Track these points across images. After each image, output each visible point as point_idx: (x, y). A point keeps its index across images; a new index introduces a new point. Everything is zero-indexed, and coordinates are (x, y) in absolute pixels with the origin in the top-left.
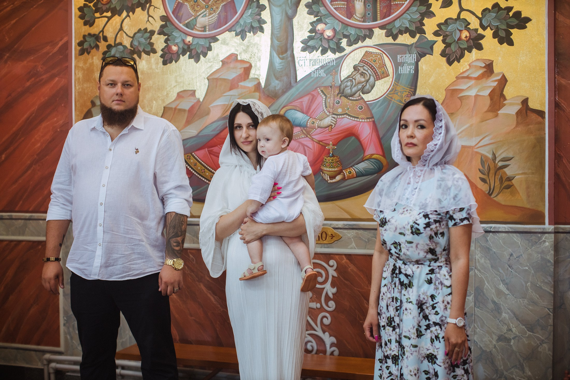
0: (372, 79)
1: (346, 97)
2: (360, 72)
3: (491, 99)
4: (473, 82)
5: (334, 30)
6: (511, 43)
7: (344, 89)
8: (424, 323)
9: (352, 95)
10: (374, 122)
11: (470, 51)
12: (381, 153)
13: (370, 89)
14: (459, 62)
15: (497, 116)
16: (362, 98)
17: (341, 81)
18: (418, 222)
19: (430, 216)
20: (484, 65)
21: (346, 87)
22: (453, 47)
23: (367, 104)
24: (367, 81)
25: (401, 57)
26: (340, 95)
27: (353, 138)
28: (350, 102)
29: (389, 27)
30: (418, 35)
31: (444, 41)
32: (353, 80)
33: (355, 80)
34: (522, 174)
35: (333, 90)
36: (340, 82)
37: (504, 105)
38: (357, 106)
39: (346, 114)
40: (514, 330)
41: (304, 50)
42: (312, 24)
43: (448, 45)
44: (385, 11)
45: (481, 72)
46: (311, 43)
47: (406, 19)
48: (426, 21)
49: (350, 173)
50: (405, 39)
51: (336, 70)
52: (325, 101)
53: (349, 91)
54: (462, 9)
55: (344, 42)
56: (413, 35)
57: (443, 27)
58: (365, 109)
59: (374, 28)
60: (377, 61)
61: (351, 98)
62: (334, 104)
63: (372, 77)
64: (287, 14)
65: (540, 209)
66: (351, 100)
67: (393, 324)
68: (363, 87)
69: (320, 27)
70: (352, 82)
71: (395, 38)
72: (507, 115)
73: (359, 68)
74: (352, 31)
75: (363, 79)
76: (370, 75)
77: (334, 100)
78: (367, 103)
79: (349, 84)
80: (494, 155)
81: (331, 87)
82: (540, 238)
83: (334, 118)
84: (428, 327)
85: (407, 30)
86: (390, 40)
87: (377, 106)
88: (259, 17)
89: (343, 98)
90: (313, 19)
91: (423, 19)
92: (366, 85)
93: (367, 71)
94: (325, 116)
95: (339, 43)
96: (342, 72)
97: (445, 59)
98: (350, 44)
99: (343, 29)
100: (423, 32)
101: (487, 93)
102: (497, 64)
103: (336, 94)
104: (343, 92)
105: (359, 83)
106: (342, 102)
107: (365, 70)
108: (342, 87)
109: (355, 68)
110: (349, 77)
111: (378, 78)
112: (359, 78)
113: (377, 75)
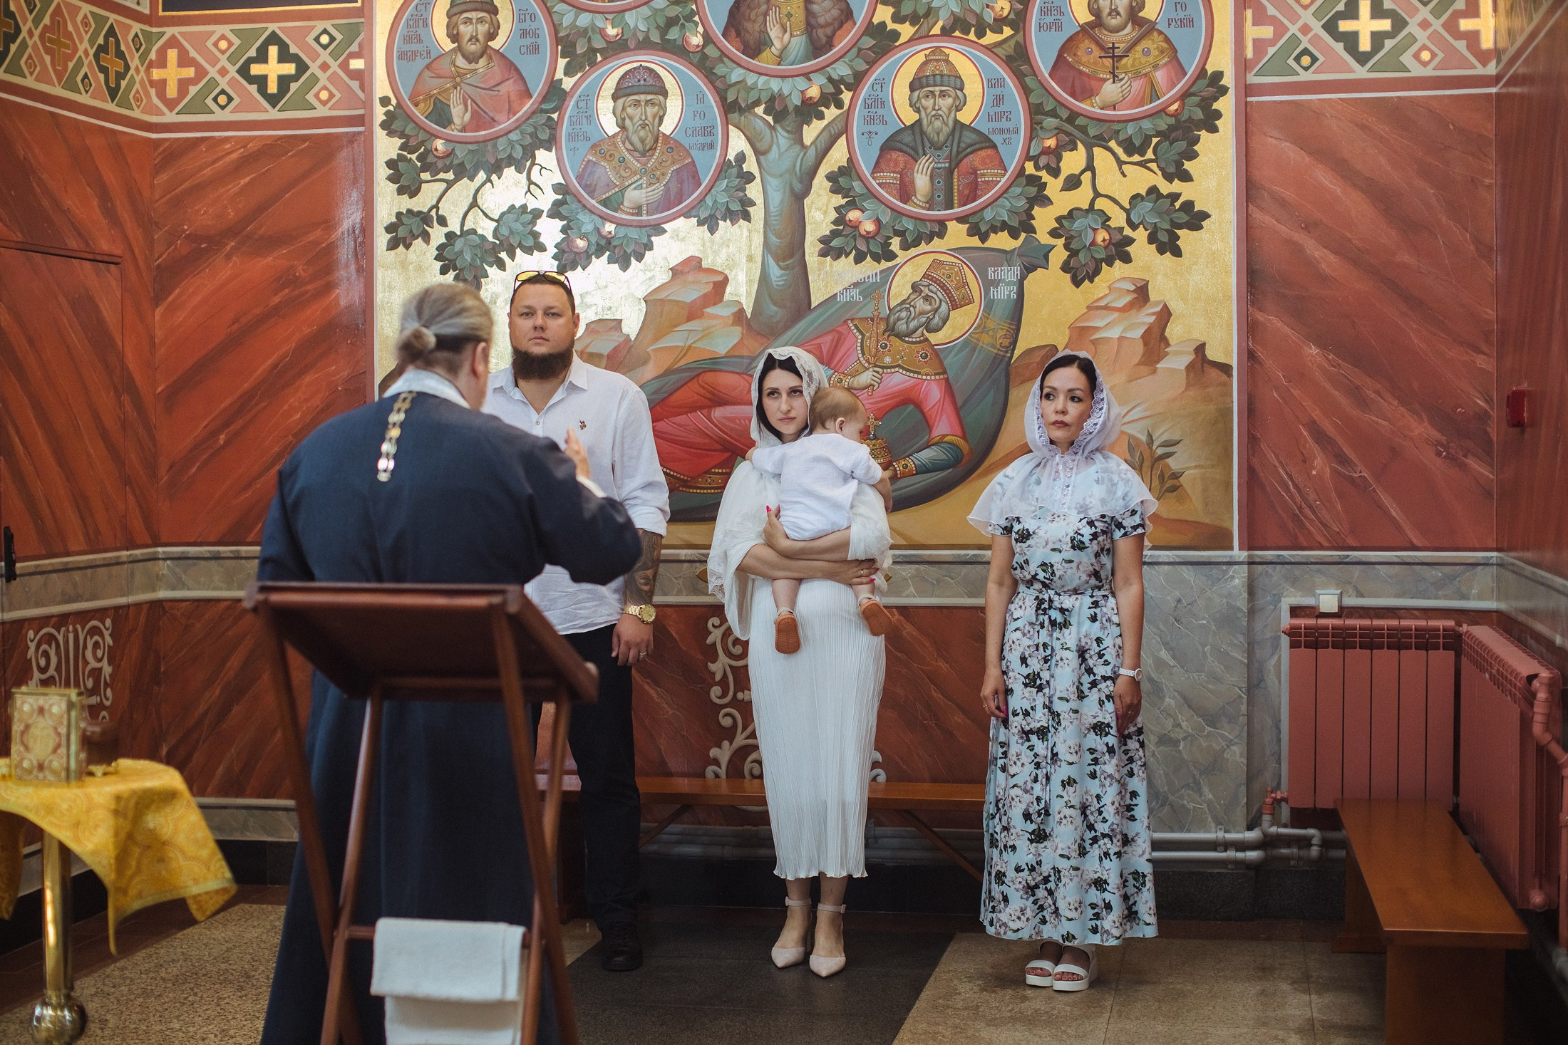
0: (944, 308)
1: (899, 336)
2: (923, 295)
3: (1146, 344)
4: (1116, 315)
5: (878, 222)
6: (1177, 253)
7: (895, 323)
8: (1087, 679)
9: (909, 334)
10: (947, 380)
11: (1110, 264)
12: (959, 432)
13: (940, 324)
14: (1092, 281)
15: (1154, 371)
16: (927, 340)
17: (890, 310)
18: (1081, 532)
19: (1096, 523)
20: (1133, 288)
21: (899, 319)
22: (1082, 257)
23: (935, 350)
24: (936, 310)
25: (994, 272)
26: (887, 334)
27: (911, 407)
28: (906, 345)
29: (973, 220)
30: (1023, 235)
31: (1066, 246)
32: (911, 309)
33: (914, 308)
34: (1196, 467)
35: (875, 324)
36: (888, 312)
37: (1167, 354)
38: (918, 352)
39: (899, 366)
40: (1184, 724)
41: (823, 254)
42: (837, 209)
43: (1074, 253)
44: (967, 192)
45: (1128, 299)
46: (835, 243)
47: (1003, 207)
48: (1037, 211)
49: (906, 466)
50: (1001, 241)
51: (882, 290)
52: (862, 343)
53: (905, 326)
54: (1097, 195)
55: (895, 243)
56: (1014, 235)
57: (1065, 223)
58: (931, 359)
59: (948, 220)
60: (953, 277)
61: (907, 339)
62: (877, 349)
63: (943, 303)
64: (792, 190)
65: (1225, 525)
66: (908, 342)
67: (1038, 683)
68: (929, 320)
69: (853, 215)
70: (910, 311)
71: (984, 238)
72: (1172, 371)
73: (922, 288)
74: (909, 224)
75: (928, 308)
76: (941, 301)
77: (878, 342)
78: (936, 347)
79: (904, 314)
80: (1150, 436)
81: (872, 319)
82: (1225, 572)
83: (877, 372)
84: (1094, 684)
85: (1004, 226)
86: (975, 242)
87: (953, 354)
88: (742, 194)
89: (892, 338)
90: (839, 200)
91: (1031, 208)
92: (934, 317)
93: (936, 294)
94: (861, 369)
95: (886, 245)
96: (892, 293)
97: (1068, 276)
98: (905, 246)
99: (894, 221)
100: (1032, 230)
101: (1138, 333)
102: (1154, 287)
103: (880, 331)
104: (893, 329)
105: (922, 313)
106: (891, 345)
107: (931, 291)
108: (892, 319)
109: (915, 288)
110: (903, 302)
111: (955, 306)
112: (921, 305)
113: (953, 301)
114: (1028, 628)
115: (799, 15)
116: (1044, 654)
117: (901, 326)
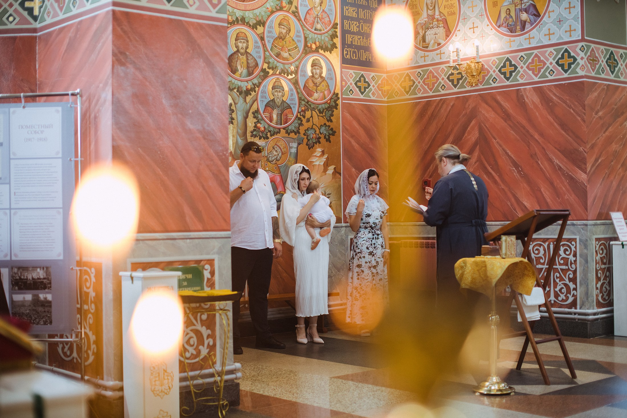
0: (280, 154)
1: (270, 162)
2: (275, 150)
3: (324, 167)
4: (317, 158)
5: (264, 127)
6: (330, 142)
9: (272, 161)
10: (281, 175)
11: (316, 144)
12: (284, 191)
13: (279, 159)
14: (312, 149)
15: (326, 174)
16: (276, 163)
20: (321, 151)
21: (270, 157)
22: (310, 142)
23: (278, 166)
24: (278, 155)
25: (291, 144)
27: (273, 182)
28: (271, 165)
29: (287, 129)
30: (298, 134)
31: (307, 138)
33: (273, 154)
34: (335, 201)
35: (264, 158)
36: (267, 154)
37: (328, 169)
38: (274, 167)
39: (270, 171)
40: (333, 272)
41: (252, 136)
42: (255, 123)
43: (309, 140)
44: (285, 121)
45: (320, 154)
46: (254, 133)
47: (293, 126)
50: (292, 135)
54: (313, 124)
55: (269, 135)
56: (296, 134)
57: (307, 131)
58: (277, 169)
60: (282, 145)
64: (244, 116)
65: (340, 216)
66: (272, 164)
67: (373, 254)
68: (277, 157)
69: (259, 125)
71: (289, 135)
72: (329, 174)
73: (275, 148)
74: (272, 129)
76: (279, 152)
77: (265, 163)
79: (271, 155)
80: (325, 192)
81: (263, 156)
82: (341, 229)
85: (293, 131)
86: (287, 135)
87: (282, 167)
88: (231, 116)
89: (268, 162)
90: (255, 120)
91: (299, 127)
93: (278, 150)
95: (267, 135)
97: (307, 147)
98: (271, 136)
99: (269, 127)
100: (299, 133)
101: (322, 163)
102: (325, 151)
104: (268, 160)
105: (275, 155)
106: (268, 165)
108: (268, 157)
109: (273, 148)
110: (271, 152)
111: (283, 154)
112: (275, 153)
113: (282, 152)
114: (368, 240)
115: (245, 63)
117: (270, 159)
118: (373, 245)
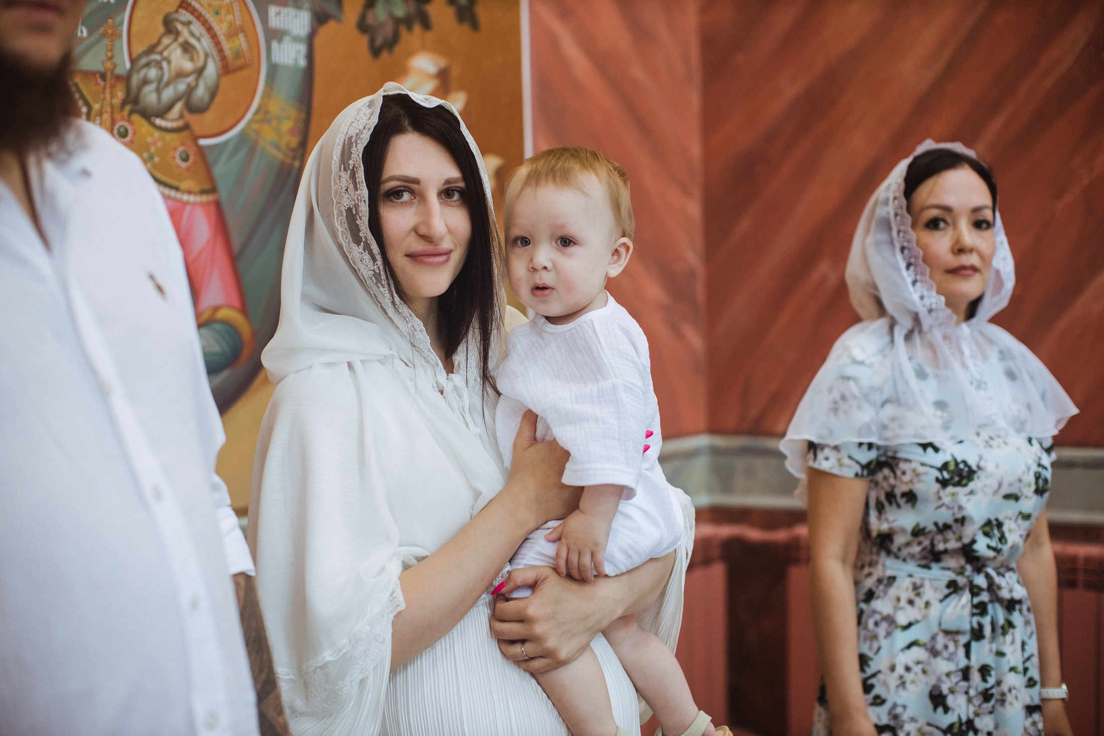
0: (211, 70)
1: (147, 115)
2: (181, 40)
6: (475, 25)
7: (140, 89)
9: (163, 113)
10: (218, 205)
12: (236, 302)
13: (207, 98)
14: (391, 52)
16: (187, 127)
17: (133, 61)
20: (433, 70)
21: (145, 82)
23: (201, 150)
24: (200, 72)
25: (278, 14)
26: (128, 108)
28: (157, 134)
32: (165, 64)
33: (169, 62)
35: (108, 85)
36: (128, 65)
38: (175, 149)
45: (430, 86)
51: (118, 19)
53: (154, 96)
58: (194, 163)
60: (223, 12)
61: (158, 122)
63: (210, 62)
66: (160, 128)
68: (191, 90)
70: (161, 68)
73: (180, 27)
75: (188, 66)
76: (207, 56)
77: (113, 123)
78: (203, 142)
79: (153, 73)
81: (103, 76)
87: (225, 156)
89: (136, 118)
92: (197, 86)
93: (198, 39)
96: (134, 29)
97: (364, 40)
102: (455, 72)
103: (117, 101)
104: (136, 101)
105: (181, 75)
106: (135, 133)
107: (192, 34)
108: (135, 80)
109: (169, 26)
110: (151, 49)
111: (226, 69)
112: (178, 60)
113: (223, 58)
116: (982, 686)
117: (150, 96)
118: (976, 677)
